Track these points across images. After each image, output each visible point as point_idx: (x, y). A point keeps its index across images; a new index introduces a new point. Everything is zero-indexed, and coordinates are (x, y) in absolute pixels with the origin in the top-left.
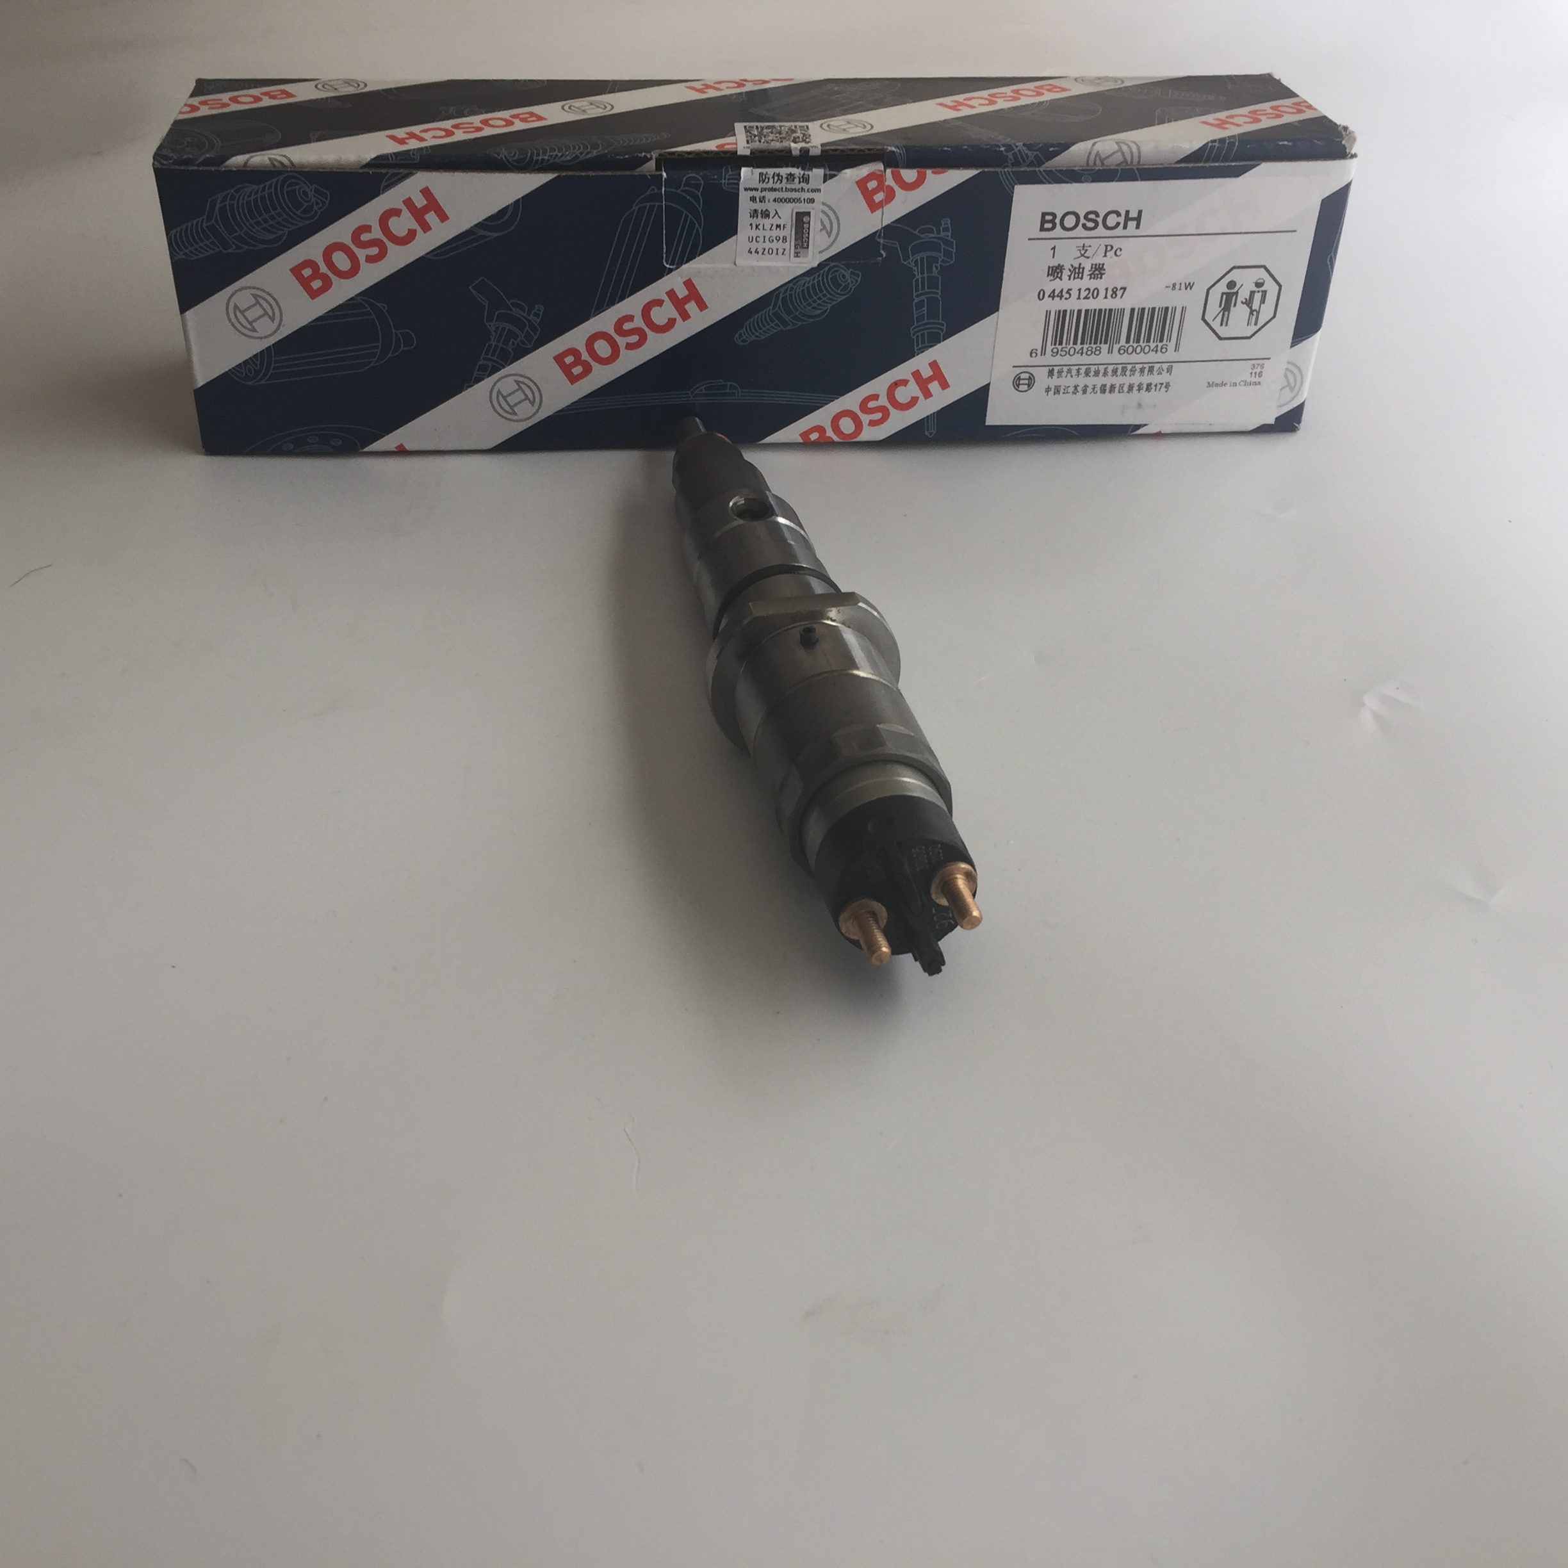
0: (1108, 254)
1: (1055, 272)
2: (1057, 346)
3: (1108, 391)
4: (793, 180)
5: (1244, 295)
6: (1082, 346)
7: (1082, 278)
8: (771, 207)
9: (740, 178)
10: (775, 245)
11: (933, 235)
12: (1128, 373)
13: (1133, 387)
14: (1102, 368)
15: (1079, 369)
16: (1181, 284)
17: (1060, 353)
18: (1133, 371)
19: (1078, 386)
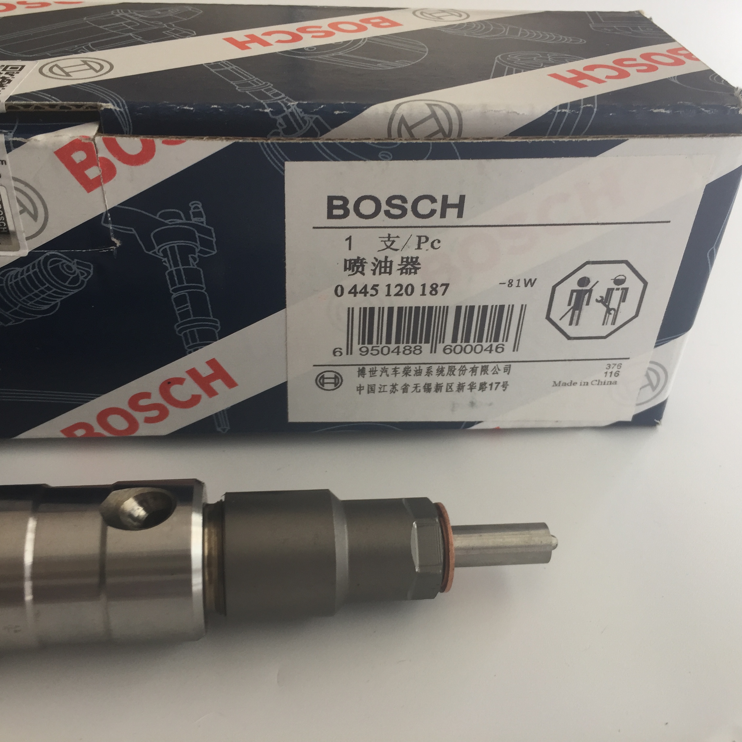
0: (422, 246)
1: (354, 265)
2: (366, 345)
3: (433, 389)
5: (599, 292)
6: (398, 345)
7: (390, 273)
11: (179, 221)
12: (457, 372)
13: (463, 387)
14: (424, 368)
15: (396, 368)
16: (519, 280)
17: (370, 352)
18: (463, 371)
19: (396, 385)
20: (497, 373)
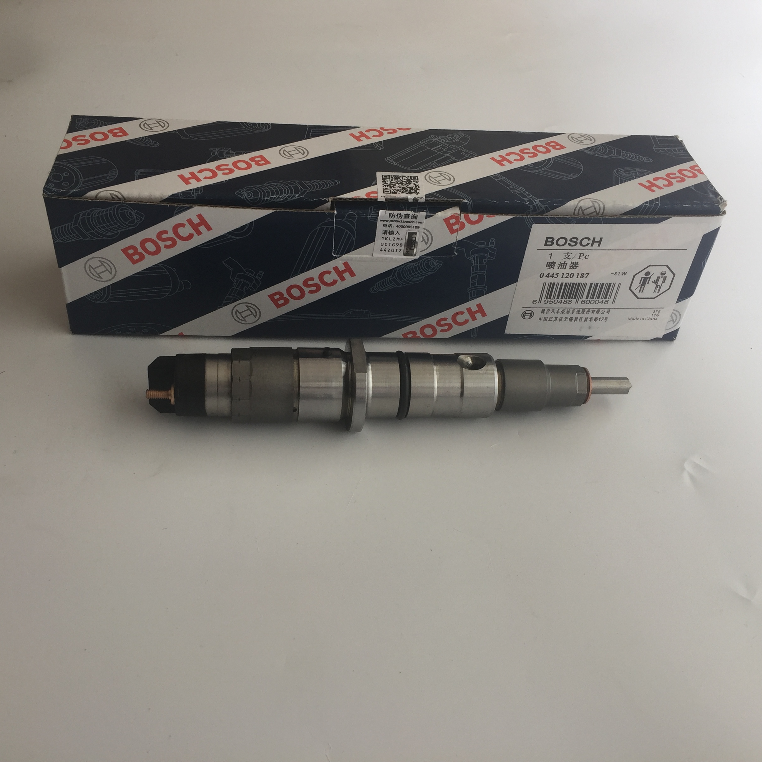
0: (581, 257)
1: (551, 265)
2: (548, 299)
3: (573, 320)
4: (408, 217)
5: (654, 278)
6: (562, 299)
7: (565, 268)
8: (395, 230)
9: (378, 215)
10: (395, 248)
11: (484, 246)
12: (585, 312)
13: (587, 319)
14: (571, 310)
15: (559, 310)
16: (619, 273)
17: (549, 302)
18: (588, 312)
19: (557, 317)
20: (603, 313)
